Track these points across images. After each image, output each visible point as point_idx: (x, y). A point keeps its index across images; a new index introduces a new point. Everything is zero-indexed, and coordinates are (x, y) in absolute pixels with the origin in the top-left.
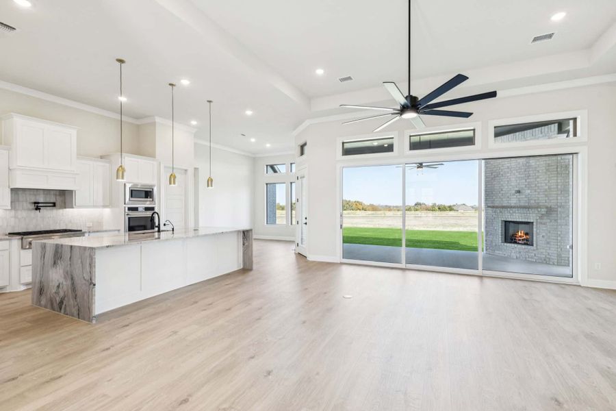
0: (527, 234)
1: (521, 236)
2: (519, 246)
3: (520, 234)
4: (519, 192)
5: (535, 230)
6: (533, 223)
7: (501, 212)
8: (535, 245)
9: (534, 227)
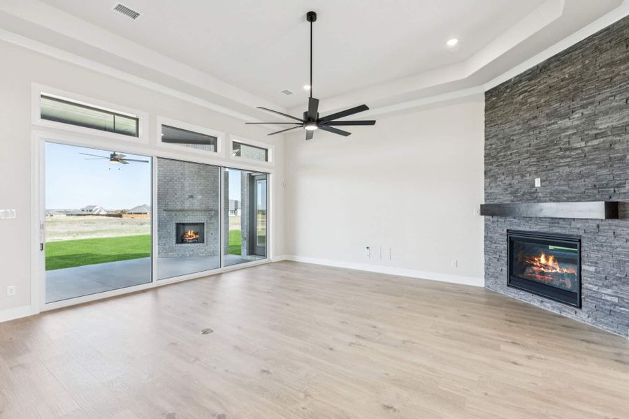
0: (196, 234)
1: (190, 236)
2: (189, 245)
3: (189, 234)
4: (192, 197)
5: (205, 229)
6: (204, 223)
7: (176, 215)
8: (205, 242)
9: (205, 227)
